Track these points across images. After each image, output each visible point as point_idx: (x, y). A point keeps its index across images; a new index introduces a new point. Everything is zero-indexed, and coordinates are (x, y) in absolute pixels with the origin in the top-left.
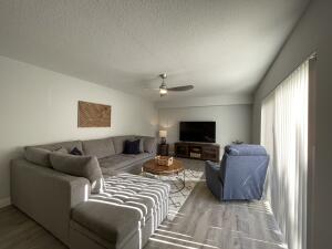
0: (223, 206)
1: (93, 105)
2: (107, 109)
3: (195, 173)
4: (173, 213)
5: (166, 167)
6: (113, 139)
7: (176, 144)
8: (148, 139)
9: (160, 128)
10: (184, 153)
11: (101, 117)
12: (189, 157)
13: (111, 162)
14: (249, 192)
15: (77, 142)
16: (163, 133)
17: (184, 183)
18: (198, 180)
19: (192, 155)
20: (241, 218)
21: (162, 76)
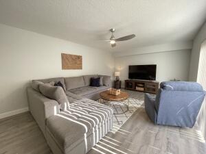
0: (157, 128)
1: (71, 56)
2: (79, 58)
3: (138, 101)
4: (116, 128)
5: (114, 96)
6: (83, 77)
7: (126, 81)
8: (106, 77)
9: (115, 70)
10: (131, 87)
11: (76, 63)
12: (135, 90)
13: (81, 91)
14: (182, 120)
15: (61, 78)
16: (118, 74)
17: (128, 107)
18: (139, 106)
19: (137, 88)
20: (172, 140)
21: (111, 30)
